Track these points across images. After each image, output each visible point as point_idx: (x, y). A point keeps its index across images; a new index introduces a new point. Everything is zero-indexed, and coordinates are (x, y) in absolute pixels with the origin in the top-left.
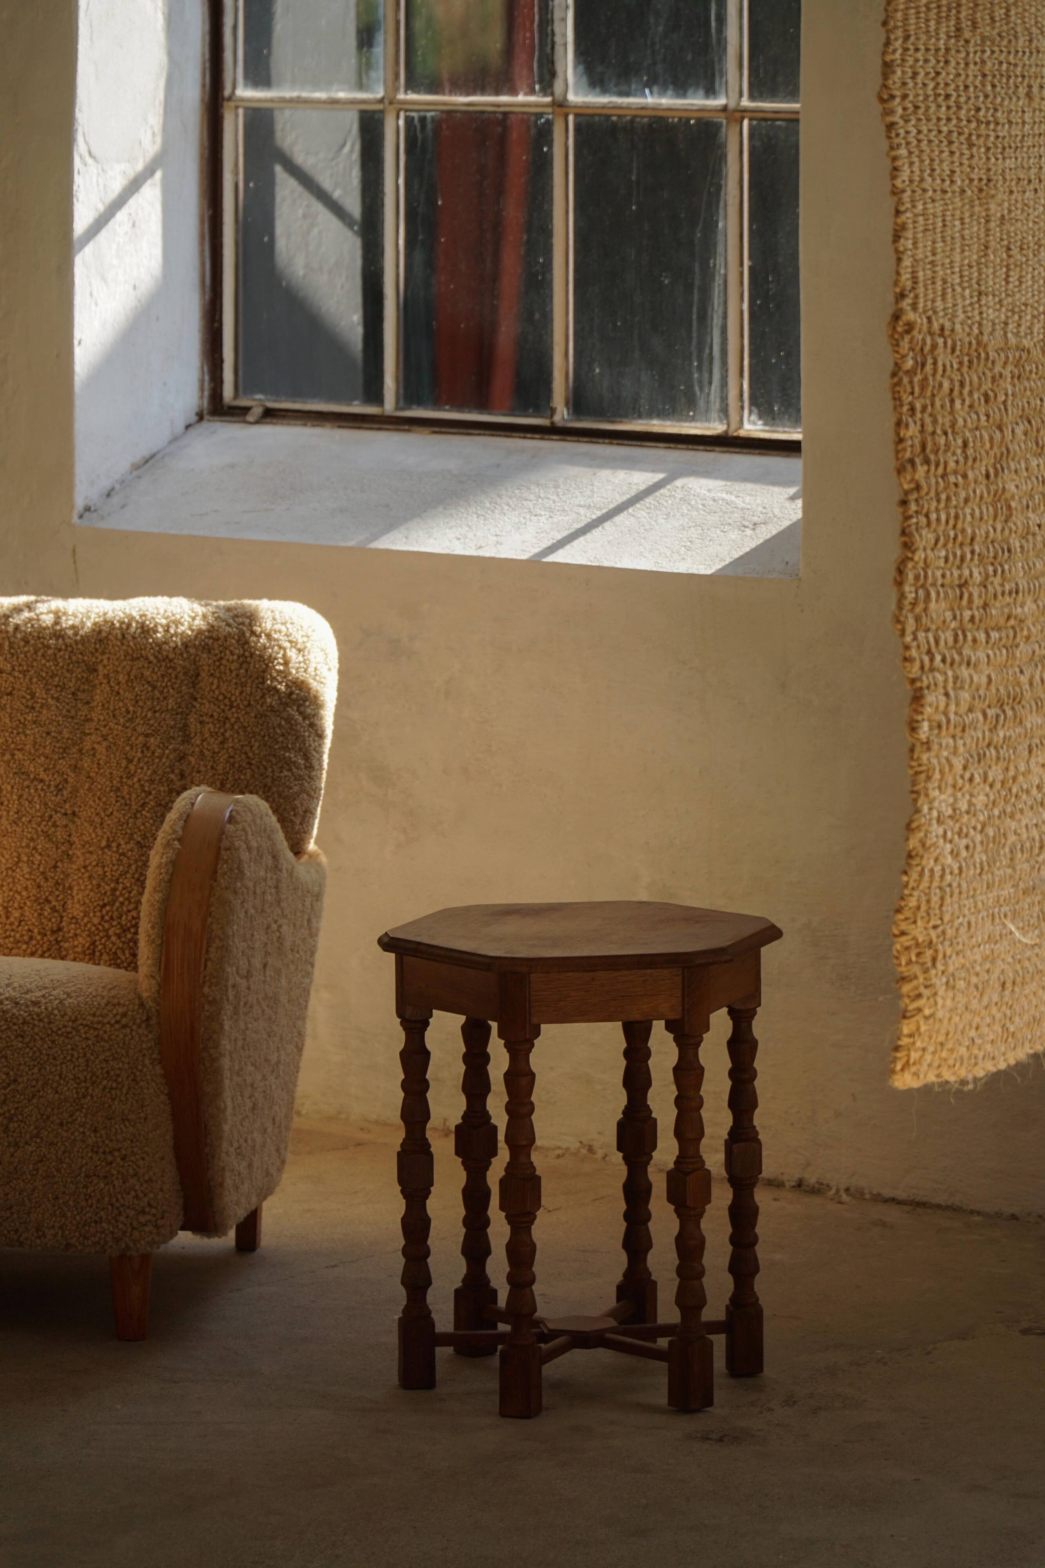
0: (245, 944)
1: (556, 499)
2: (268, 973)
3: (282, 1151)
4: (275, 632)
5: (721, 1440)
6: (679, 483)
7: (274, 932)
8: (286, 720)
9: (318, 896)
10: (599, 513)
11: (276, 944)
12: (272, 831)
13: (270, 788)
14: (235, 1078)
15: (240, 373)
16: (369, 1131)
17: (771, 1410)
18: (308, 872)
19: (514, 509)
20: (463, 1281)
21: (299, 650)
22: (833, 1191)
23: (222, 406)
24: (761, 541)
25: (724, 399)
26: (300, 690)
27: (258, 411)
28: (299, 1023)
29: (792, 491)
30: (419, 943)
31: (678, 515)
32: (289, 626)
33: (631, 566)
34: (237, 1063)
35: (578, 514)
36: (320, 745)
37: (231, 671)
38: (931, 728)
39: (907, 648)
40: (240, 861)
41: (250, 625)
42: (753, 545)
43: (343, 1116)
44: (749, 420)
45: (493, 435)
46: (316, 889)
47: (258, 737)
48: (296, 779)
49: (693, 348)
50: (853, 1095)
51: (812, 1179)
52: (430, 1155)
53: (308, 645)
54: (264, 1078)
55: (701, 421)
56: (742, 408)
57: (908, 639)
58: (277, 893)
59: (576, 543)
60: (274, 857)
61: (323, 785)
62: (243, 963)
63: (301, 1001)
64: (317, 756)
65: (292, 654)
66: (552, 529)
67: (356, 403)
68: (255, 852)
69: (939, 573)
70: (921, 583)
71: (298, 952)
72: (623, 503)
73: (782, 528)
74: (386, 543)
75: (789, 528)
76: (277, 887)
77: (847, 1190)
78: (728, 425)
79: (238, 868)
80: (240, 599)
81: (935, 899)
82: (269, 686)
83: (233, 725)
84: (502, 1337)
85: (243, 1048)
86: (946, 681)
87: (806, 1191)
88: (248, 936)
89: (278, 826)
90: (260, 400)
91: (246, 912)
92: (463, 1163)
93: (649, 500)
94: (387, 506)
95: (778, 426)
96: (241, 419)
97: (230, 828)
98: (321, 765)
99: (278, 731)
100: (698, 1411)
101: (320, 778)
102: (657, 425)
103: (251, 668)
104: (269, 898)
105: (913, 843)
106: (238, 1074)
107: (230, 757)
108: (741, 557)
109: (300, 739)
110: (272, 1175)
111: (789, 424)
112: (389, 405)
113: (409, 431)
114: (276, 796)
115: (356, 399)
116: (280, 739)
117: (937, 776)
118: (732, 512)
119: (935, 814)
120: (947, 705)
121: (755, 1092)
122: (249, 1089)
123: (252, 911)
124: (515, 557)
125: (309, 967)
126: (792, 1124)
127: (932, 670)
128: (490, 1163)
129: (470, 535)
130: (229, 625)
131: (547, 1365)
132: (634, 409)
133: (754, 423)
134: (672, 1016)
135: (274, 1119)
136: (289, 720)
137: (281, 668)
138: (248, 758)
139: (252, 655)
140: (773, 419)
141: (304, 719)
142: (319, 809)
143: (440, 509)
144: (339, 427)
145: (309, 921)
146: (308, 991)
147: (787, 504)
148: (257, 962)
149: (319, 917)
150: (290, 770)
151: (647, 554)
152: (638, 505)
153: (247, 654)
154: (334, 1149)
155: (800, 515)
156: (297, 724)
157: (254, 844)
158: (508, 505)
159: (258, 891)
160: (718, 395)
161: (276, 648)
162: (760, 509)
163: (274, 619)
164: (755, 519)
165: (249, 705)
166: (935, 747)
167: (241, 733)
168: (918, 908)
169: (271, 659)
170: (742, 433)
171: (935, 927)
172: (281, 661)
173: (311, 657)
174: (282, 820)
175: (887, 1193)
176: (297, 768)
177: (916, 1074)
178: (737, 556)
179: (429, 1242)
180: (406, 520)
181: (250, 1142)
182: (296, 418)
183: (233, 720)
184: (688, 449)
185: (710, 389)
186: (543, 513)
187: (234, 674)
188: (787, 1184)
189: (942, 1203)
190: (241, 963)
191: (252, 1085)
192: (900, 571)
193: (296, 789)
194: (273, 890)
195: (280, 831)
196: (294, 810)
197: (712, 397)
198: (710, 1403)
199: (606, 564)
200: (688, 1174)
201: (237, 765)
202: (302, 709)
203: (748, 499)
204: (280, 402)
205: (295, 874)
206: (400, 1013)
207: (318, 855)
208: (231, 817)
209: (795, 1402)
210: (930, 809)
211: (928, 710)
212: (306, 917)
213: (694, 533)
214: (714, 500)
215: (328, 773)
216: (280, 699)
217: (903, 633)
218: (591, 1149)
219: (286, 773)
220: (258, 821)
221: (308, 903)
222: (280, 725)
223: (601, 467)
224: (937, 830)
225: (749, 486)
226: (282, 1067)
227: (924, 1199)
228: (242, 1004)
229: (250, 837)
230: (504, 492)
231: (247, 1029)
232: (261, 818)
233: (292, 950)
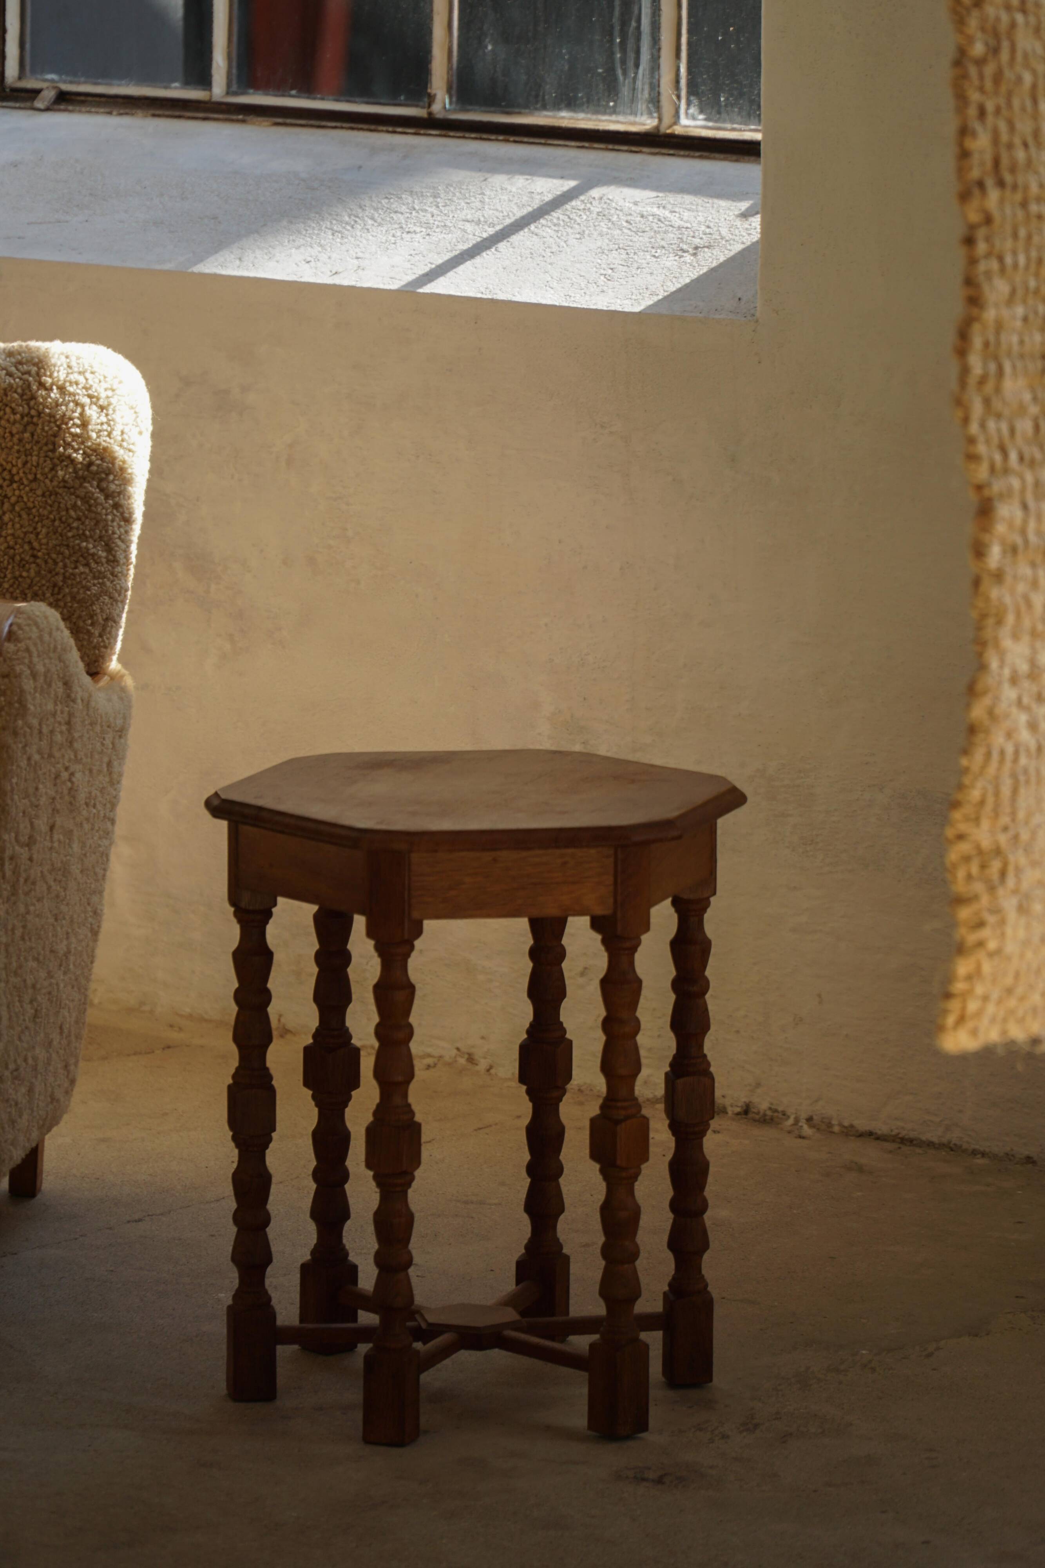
0: (26, 801)
1: (435, 212)
2: (56, 837)
3: (72, 1068)
4: (71, 383)
5: (660, 1481)
6: (595, 193)
7: (64, 783)
8: (82, 499)
9: (121, 732)
10: (491, 231)
11: (67, 798)
12: (64, 650)
13: (60, 589)
14: (13, 980)
15: (28, 46)
16: (180, 1029)
17: (725, 1437)
18: (109, 700)
19: (380, 225)
20: (313, 1253)
21: (102, 408)
22: (791, 1121)
23: (4, 90)
24: (705, 270)
25: (655, 87)
26: (102, 459)
27: (49, 95)
28: (95, 899)
29: (744, 205)
30: (260, 809)
31: (596, 234)
32: (88, 375)
33: (533, 300)
34: (14, 959)
35: (465, 231)
36: (127, 532)
37: (12, 435)
38: (1004, 552)
39: (972, 441)
40: (22, 691)
41: (38, 374)
42: (694, 275)
43: (147, 1008)
44: (687, 114)
45: (352, 129)
46: (119, 722)
47: (46, 522)
48: (94, 578)
49: (616, 20)
50: (819, 996)
51: (763, 1105)
52: (272, 1091)
53: (113, 401)
54: (50, 975)
55: (624, 113)
56: (679, 97)
57: (974, 428)
58: (69, 731)
59: (461, 269)
60: (66, 684)
61: (130, 584)
62: (24, 827)
63: (98, 870)
64: (123, 546)
65: (92, 412)
66: (430, 251)
67: (177, 84)
68: (41, 679)
69: (1015, 339)
70: (991, 352)
71: (94, 806)
72: (523, 218)
73: (732, 253)
74: (212, 266)
75: (742, 253)
76: (68, 723)
77: (809, 1120)
78: (660, 119)
79: (20, 702)
80: (25, 341)
81: (1006, 790)
82: (62, 455)
83: (13, 505)
84: (366, 1334)
85: (23, 938)
86: (1023, 490)
87: (755, 1120)
88: (31, 791)
89: (72, 642)
90: (52, 81)
91: (29, 759)
92: (314, 1097)
93: (556, 214)
94: (215, 218)
95: (724, 121)
96: (28, 104)
97: (10, 647)
98: (127, 558)
99: (72, 513)
100: (628, 1437)
101: (126, 576)
102: (566, 119)
103: (39, 431)
104: (58, 738)
105: (978, 712)
106: (16, 974)
107: (9, 547)
108: (679, 290)
109: (102, 524)
110: (58, 1101)
111: (739, 119)
112: (218, 89)
113: (243, 121)
114: (69, 599)
115: (175, 81)
116: (75, 525)
117: (1010, 619)
118: (666, 232)
119: (1007, 672)
120: (1025, 522)
121: (706, 1010)
122: (30, 991)
123: (36, 757)
124: (381, 286)
125: (109, 824)
126: (738, 1032)
127: (1006, 471)
128: (349, 1098)
129: (323, 257)
130: (9, 374)
131: (426, 1373)
132: (537, 96)
133: (694, 118)
134: (599, 911)
135: (61, 1028)
136: (87, 499)
137: (78, 430)
138: (33, 548)
139: (39, 414)
140: (719, 113)
141: (107, 497)
142: (124, 615)
143: (285, 223)
144: (154, 115)
145: (109, 764)
146: (107, 856)
147: (738, 223)
148: (42, 824)
149: (122, 759)
150: (87, 565)
151: (555, 284)
152: (542, 221)
153: (33, 412)
154: (135, 1054)
155: (756, 236)
156: (97, 504)
157: (40, 668)
158: (372, 218)
159: (45, 730)
160: (647, 81)
161: (71, 404)
162: (703, 228)
163: (69, 367)
164: (697, 241)
165: (35, 479)
166: (1008, 579)
167: (24, 516)
168: (982, 803)
169: (66, 419)
170: (678, 130)
171: (1005, 829)
172: (78, 422)
173: (117, 417)
174: (76, 631)
175: (862, 1124)
176: (97, 563)
177: (974, 1032)
178: (673, 289)
179: (269, 1207)
180: (239, 237)
181: (30, 1061)
182: (99, 105)
183: (13, 499)
184: (607, 149)
185: (636, 73)
186: (418, 229)
187: (15, 440)
188: (730, 1110)
189: (935, 1140)
190: (22, 826)
191: (34, 987)
192: (964, 335)
193: (95, 590)
194: (64, 728)
195: (75, 649)
196: (91, 617)
197: (639, 84)
198: (642, 1425)
199: (501, 296)
200: (618, 1122)
201: (18, 558)
202: (104, 485)
203: (686, 215)
204: (79, 83)
205: (93, 704)
206: (233, 899)
207: (122, 676)
208: (10, 632)
209: (756, 1426)
210: (1001, 667)
211: (1000, 528)
212: (106, 760)
213: (616, 258)
214: (642, 216)
215: (136, 567)
216: (75, 471)
217: (966, 420)
218: (471, 1059)
219: (82, 569)
220: (46, 638)
221: (108, 742)
222: (75, 507)
223: (494, 171)
224: (1009, 693)
225: (688, 198)
226: (72, 958)
227: (912, 1135)
228: (22, 880)
229: (35, 659)
230: (367, 202)
231: (28, 912)
232: (50, 634)
233: (87, 804)
